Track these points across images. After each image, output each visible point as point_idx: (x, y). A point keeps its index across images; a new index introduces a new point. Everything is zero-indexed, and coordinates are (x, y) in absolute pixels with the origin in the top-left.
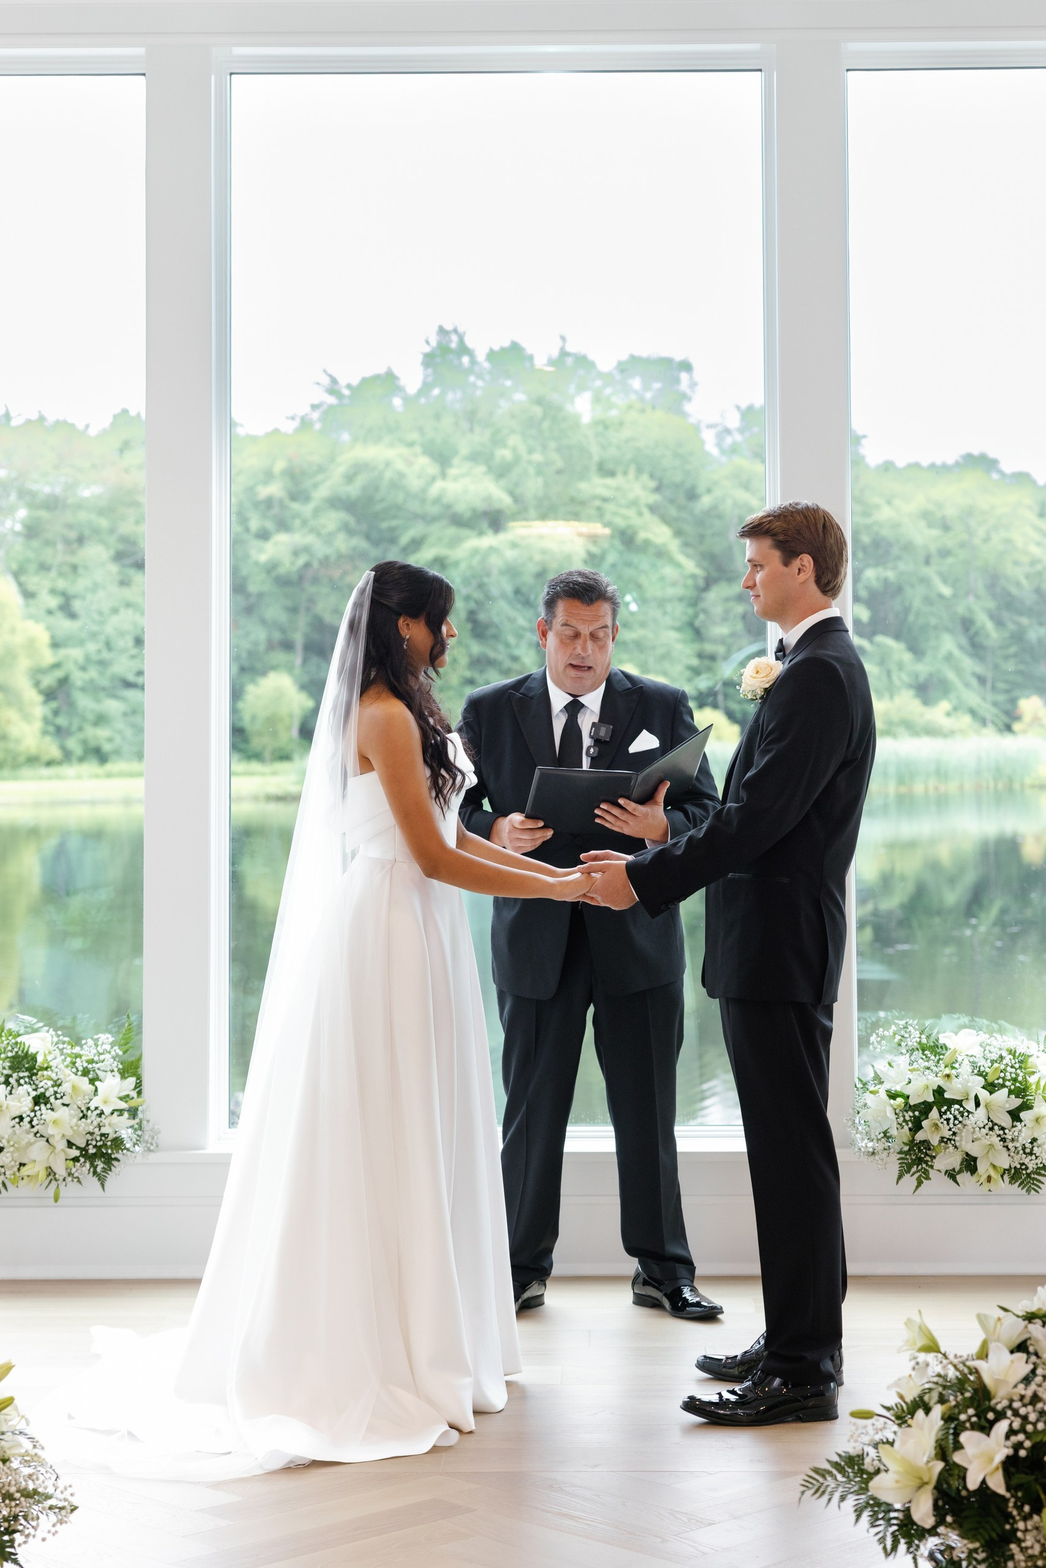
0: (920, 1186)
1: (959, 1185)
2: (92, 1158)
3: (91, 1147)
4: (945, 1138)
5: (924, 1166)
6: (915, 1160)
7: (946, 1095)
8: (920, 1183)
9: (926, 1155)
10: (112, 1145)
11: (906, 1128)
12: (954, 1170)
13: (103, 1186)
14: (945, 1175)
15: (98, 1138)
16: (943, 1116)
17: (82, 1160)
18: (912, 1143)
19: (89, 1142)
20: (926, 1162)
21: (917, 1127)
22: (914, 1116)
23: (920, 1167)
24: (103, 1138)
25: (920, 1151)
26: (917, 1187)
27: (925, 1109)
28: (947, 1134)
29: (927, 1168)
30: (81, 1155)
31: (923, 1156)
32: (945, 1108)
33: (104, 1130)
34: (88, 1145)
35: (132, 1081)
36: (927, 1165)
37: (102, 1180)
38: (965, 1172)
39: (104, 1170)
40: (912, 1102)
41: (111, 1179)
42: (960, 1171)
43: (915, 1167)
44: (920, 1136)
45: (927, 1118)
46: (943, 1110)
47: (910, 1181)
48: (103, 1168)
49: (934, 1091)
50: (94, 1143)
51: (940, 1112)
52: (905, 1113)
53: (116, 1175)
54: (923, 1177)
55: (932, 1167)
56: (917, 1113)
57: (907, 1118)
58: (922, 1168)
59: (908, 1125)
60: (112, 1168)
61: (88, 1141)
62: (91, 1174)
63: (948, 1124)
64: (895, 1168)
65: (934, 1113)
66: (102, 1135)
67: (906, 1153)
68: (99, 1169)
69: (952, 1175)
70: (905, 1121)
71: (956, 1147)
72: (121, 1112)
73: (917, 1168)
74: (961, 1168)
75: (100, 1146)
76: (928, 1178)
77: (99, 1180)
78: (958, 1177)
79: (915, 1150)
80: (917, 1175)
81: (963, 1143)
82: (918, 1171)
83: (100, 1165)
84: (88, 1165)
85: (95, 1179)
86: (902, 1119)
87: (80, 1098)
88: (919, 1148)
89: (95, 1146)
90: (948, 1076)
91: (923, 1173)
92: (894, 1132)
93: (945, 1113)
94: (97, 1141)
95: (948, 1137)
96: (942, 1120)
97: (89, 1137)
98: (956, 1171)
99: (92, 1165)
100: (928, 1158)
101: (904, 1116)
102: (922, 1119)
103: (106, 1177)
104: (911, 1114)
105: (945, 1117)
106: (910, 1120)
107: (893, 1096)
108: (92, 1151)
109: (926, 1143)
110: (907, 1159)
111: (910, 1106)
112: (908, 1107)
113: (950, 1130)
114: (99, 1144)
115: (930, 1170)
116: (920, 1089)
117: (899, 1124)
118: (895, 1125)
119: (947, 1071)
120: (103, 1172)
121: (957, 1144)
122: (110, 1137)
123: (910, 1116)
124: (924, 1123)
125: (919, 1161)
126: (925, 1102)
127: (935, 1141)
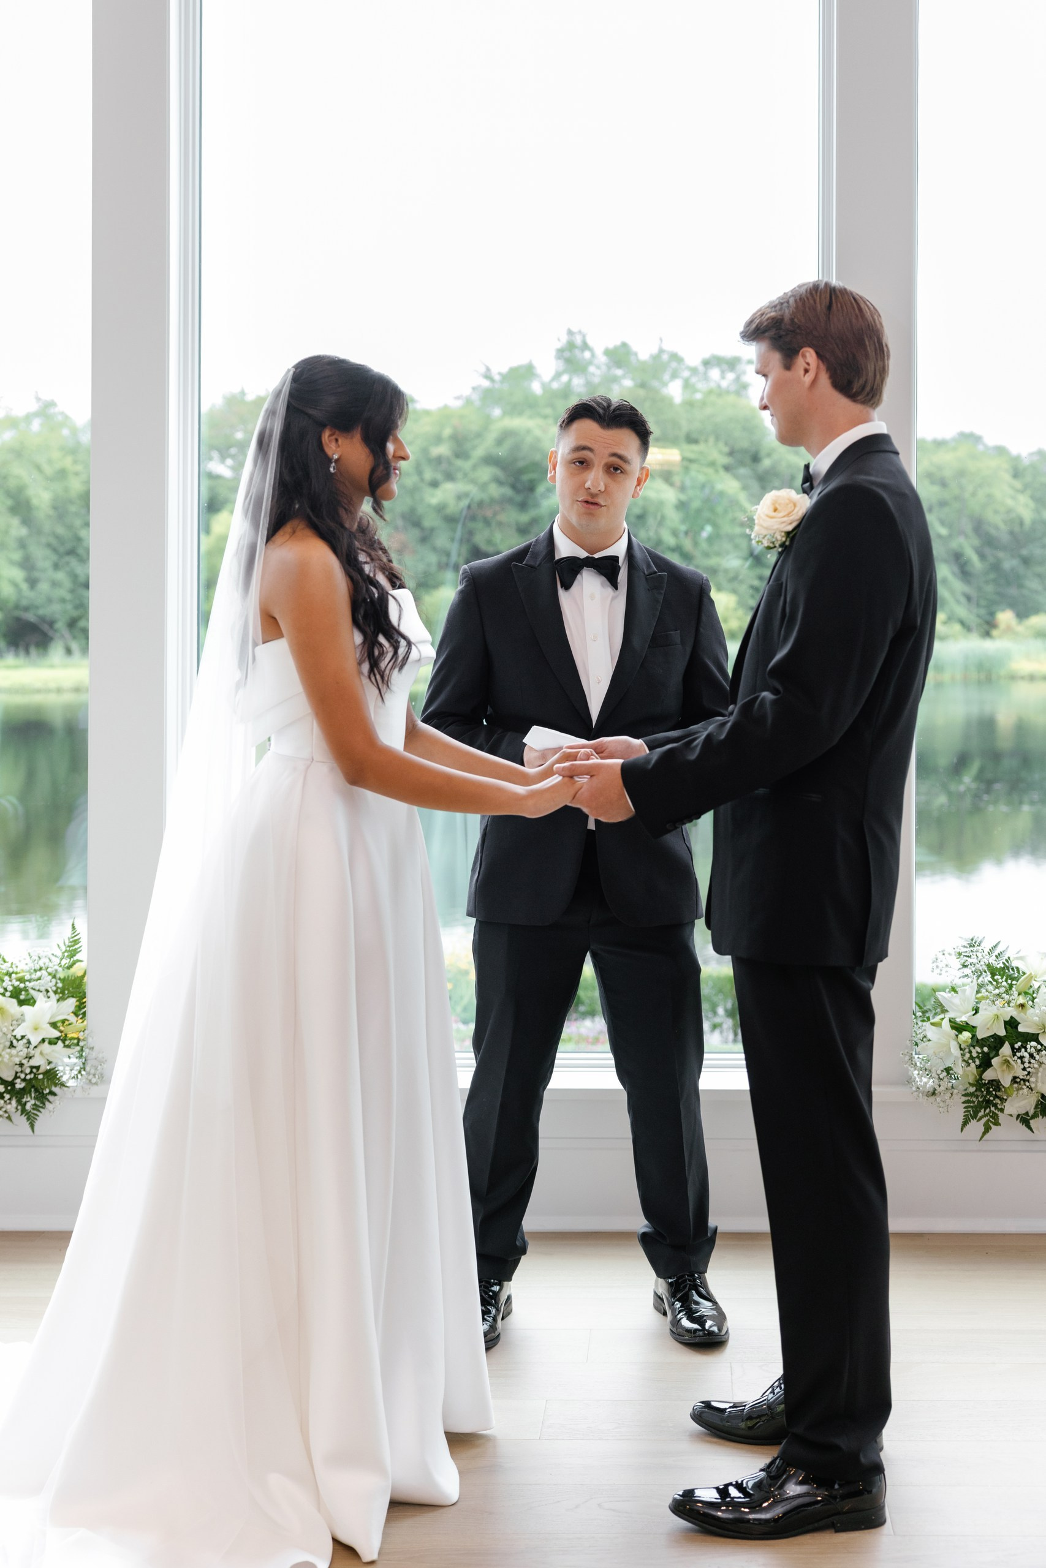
0: (988, 1132)
1: (1033, 1132)
2: (19, 1095)
3: (18, 1081)
4: (1018, 1077)
5: (993, 1109)
6: (983, 1102)
7: (1021, 1029)
8: (987, 1129)
9: (996, 1096)
10: (43, 1079)
11: (973, 1065)
12: (1027, 1113)
13: (32, 1126)
14: (1017, 1119)
15: (28, 1071)
16: (1017, 1054)
17: (7, 1096)
18: (979, 1083)
19: (18, 1075)
20: (995, 1105)
21: (985, 1063)
22: (983, 1052)
23: (988, 1111)
24: (34, 1070)
25: (989, 1093)
26: (984, 1133)
27: (996, 1043)
28: (1021, 1074)
29: (996, 1112)
30: (7, 1091)
31: (992, 1098)
32: (1019, 1044)
33: (34, 1062)
34: (16, 1077)
35: (72, 1003)
36: (996, 1108)
37: (31, 1119)
38: (1040, 1117)
39: (36, 1107)
40: (980, 1035)
41: (44, 1118)
42: (1034, 1116)
43: (983, 1111)
44: (989, 1075)
45: (997, 1055)
46: (1016, 1046)
47: (976, 1127)
48: (35, 1104)
49: (1005, 1022)
50: (23, 1076)
51: (1013, 1048)
52: (972, 1048)
53: (50, 1112)
54: (992, 1122)
55: (1002, 1110)
56: (986, 1049)
57: (974, 1054)
58: (990, 1111)
59: (974, 1062)
60: (47, 1103)
61: (17, 1073)
62: (19, 1112)
63: (1023, 1063)
64: (958, 1112)
65: (1006, 1050)
66: (32, 1067)
67: (971, 1095)
68: (28, 1107)
69: (1025, 1120)
70: (972, 1058)
71: (1031, 1089)
72: (53, 1042)
73: (985, 1111)
74: (1035, 1112)
75: (31, 1079)
76: (997, 1124)
77: (28, 1119)
78: (1032, 1122)
79: (983, 1092)
80: (984, 1120)
81: (1039, 1084)
82: (985, 1116)
83: (30, 1102)
84: (14, 1102)
85: (24, 1118)
86: (968, 1055)
87: (6, 1024)
88: (988, 1089)
89: (24, 1080)
90: (1022, 1006)
91: (991, 1117)
92: (959, 1069)
93: (1019, 1050)
94: (26, 1075)
95: (1021, 1077)
96: (1016, 1058)
97: (19, 1069)
98: (1030, 1115)
99: (19, 1102)
100: (997, 1101)
101: (970, 1052)
102: (991, 1055)
103: (37, 1115)
104: (979, 1050)
105: (1018, 1054)
106: (978, 1057)
107: (958, 1028)
108: (19, 1085)
109: (996, 1084)
110: (974, 1102)
111: (978, 1040)
112: (976, 1042)
113: (1024, 1069)
114: (28, 1077)
115: (999, 1113)
116: (989, 1023)
117: (964, 1060)
118: (960, 1063)
119: (1021, 1000)
120: (33, 1109)
121: (1033, 1086)
122: (42, 1070)
123: (977, 1052)
124: (995, 1061)
125: (988, 1103)
126: (995, 1036)
127: (1006, 1082)
